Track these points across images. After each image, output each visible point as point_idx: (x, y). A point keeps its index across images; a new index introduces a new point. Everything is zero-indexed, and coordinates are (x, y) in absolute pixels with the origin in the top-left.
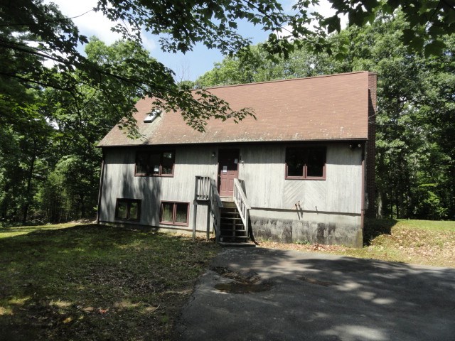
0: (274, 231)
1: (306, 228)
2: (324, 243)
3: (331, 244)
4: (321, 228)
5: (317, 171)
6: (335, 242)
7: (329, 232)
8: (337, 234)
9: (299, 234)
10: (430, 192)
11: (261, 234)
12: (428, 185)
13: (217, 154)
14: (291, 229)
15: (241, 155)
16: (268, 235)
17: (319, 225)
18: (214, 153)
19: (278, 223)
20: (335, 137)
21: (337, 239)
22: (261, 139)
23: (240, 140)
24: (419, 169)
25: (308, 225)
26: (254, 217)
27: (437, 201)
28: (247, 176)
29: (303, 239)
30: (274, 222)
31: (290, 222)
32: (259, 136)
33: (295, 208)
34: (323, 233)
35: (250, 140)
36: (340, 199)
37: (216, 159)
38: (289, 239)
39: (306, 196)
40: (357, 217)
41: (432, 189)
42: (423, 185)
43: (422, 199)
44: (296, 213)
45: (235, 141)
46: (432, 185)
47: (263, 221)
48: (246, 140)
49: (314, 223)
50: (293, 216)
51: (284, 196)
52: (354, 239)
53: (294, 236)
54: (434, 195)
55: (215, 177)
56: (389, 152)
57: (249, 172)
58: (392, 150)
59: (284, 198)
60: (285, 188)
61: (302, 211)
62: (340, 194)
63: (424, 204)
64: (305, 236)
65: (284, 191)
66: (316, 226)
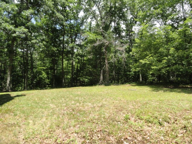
10: (43, 72)
12: (42, 68)
24: (38, 60)
27: (46, 76)
41: (44, 70)
42: (40, 68)
43: (39, 75)
46: (44, 68)
54: (44, 73)
63: (39, 78)
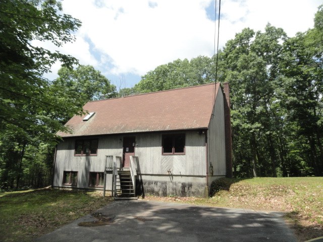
0: (156, 189)
1: (175, 186)
2: (185, 196)
3: (189, 196)
4: (184, 186)
5: (180, 149)
6: (192, 194)
7: (189, 188)
8: (193, 190)
9: (171, 190)
11: (148, 191)
13: (122, 140)
14: (166, 187)
15: (136, 140)
16: (152, 192)
17: (182, 184)
18: (121, 140)
19: (158, 184)
20: (190, 127)
21: (193, 193)
22: (147, 130)
23: (135, 131)
25: (176, 184)
26: (145, 180)
28: (140, 154)
29: (173, 194)
30: (156, 183)
31: (165, 183)
32: (146, 128)
33: (168, 174)
34: (185, 190)
35: (141, 131)
36: (194, 167)
37: (122, 143)
38: (165, 194)
39: (174, 165)
40: (204, 178)
44: (169, 177)
45: (132, 131)
47: (150, 183)
48: (138, 131)
49: (179, 183)
50: (167, 179)
51: (161, 166)
52: (203, 192)
53: (168, 192)
55: (121, 155)
56: (251, 131)
57: (141, 151)
58: (253, 130)
59: (162, 167)
60: (162, 160)
61: (172, 175)
62: (193, 164)
64: (174, 192)
65: (161, 163)
66: (180, 185)
